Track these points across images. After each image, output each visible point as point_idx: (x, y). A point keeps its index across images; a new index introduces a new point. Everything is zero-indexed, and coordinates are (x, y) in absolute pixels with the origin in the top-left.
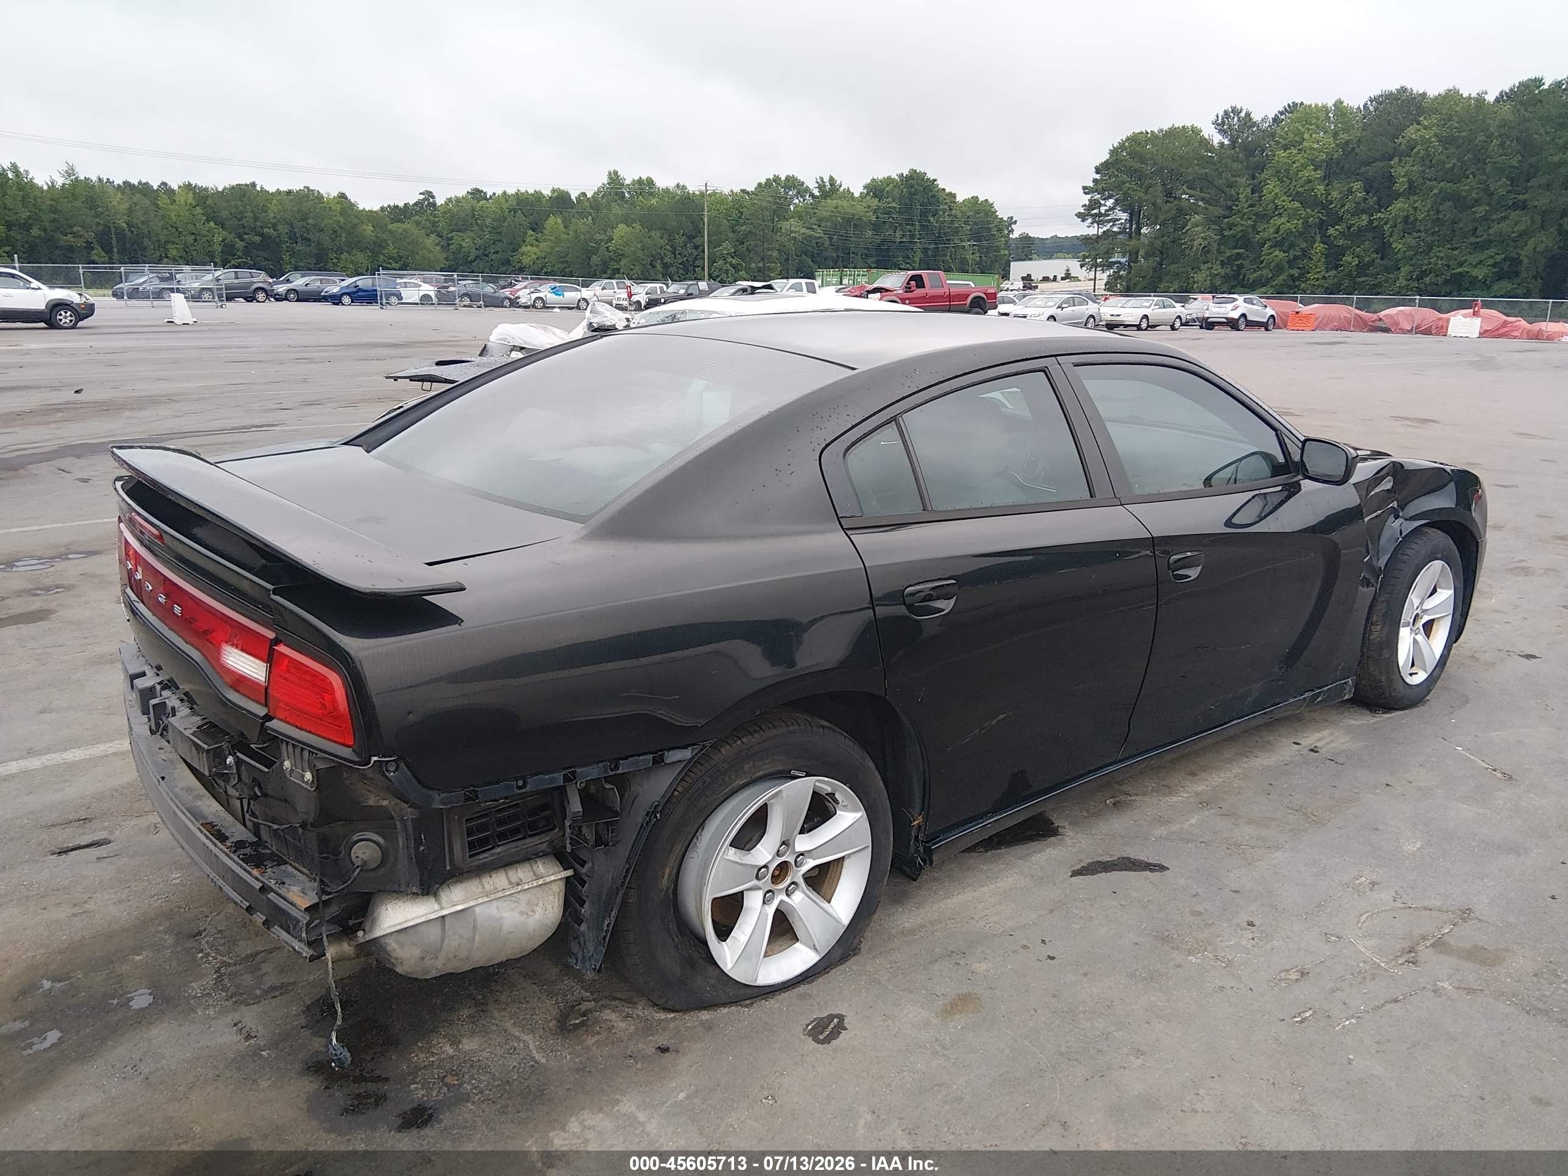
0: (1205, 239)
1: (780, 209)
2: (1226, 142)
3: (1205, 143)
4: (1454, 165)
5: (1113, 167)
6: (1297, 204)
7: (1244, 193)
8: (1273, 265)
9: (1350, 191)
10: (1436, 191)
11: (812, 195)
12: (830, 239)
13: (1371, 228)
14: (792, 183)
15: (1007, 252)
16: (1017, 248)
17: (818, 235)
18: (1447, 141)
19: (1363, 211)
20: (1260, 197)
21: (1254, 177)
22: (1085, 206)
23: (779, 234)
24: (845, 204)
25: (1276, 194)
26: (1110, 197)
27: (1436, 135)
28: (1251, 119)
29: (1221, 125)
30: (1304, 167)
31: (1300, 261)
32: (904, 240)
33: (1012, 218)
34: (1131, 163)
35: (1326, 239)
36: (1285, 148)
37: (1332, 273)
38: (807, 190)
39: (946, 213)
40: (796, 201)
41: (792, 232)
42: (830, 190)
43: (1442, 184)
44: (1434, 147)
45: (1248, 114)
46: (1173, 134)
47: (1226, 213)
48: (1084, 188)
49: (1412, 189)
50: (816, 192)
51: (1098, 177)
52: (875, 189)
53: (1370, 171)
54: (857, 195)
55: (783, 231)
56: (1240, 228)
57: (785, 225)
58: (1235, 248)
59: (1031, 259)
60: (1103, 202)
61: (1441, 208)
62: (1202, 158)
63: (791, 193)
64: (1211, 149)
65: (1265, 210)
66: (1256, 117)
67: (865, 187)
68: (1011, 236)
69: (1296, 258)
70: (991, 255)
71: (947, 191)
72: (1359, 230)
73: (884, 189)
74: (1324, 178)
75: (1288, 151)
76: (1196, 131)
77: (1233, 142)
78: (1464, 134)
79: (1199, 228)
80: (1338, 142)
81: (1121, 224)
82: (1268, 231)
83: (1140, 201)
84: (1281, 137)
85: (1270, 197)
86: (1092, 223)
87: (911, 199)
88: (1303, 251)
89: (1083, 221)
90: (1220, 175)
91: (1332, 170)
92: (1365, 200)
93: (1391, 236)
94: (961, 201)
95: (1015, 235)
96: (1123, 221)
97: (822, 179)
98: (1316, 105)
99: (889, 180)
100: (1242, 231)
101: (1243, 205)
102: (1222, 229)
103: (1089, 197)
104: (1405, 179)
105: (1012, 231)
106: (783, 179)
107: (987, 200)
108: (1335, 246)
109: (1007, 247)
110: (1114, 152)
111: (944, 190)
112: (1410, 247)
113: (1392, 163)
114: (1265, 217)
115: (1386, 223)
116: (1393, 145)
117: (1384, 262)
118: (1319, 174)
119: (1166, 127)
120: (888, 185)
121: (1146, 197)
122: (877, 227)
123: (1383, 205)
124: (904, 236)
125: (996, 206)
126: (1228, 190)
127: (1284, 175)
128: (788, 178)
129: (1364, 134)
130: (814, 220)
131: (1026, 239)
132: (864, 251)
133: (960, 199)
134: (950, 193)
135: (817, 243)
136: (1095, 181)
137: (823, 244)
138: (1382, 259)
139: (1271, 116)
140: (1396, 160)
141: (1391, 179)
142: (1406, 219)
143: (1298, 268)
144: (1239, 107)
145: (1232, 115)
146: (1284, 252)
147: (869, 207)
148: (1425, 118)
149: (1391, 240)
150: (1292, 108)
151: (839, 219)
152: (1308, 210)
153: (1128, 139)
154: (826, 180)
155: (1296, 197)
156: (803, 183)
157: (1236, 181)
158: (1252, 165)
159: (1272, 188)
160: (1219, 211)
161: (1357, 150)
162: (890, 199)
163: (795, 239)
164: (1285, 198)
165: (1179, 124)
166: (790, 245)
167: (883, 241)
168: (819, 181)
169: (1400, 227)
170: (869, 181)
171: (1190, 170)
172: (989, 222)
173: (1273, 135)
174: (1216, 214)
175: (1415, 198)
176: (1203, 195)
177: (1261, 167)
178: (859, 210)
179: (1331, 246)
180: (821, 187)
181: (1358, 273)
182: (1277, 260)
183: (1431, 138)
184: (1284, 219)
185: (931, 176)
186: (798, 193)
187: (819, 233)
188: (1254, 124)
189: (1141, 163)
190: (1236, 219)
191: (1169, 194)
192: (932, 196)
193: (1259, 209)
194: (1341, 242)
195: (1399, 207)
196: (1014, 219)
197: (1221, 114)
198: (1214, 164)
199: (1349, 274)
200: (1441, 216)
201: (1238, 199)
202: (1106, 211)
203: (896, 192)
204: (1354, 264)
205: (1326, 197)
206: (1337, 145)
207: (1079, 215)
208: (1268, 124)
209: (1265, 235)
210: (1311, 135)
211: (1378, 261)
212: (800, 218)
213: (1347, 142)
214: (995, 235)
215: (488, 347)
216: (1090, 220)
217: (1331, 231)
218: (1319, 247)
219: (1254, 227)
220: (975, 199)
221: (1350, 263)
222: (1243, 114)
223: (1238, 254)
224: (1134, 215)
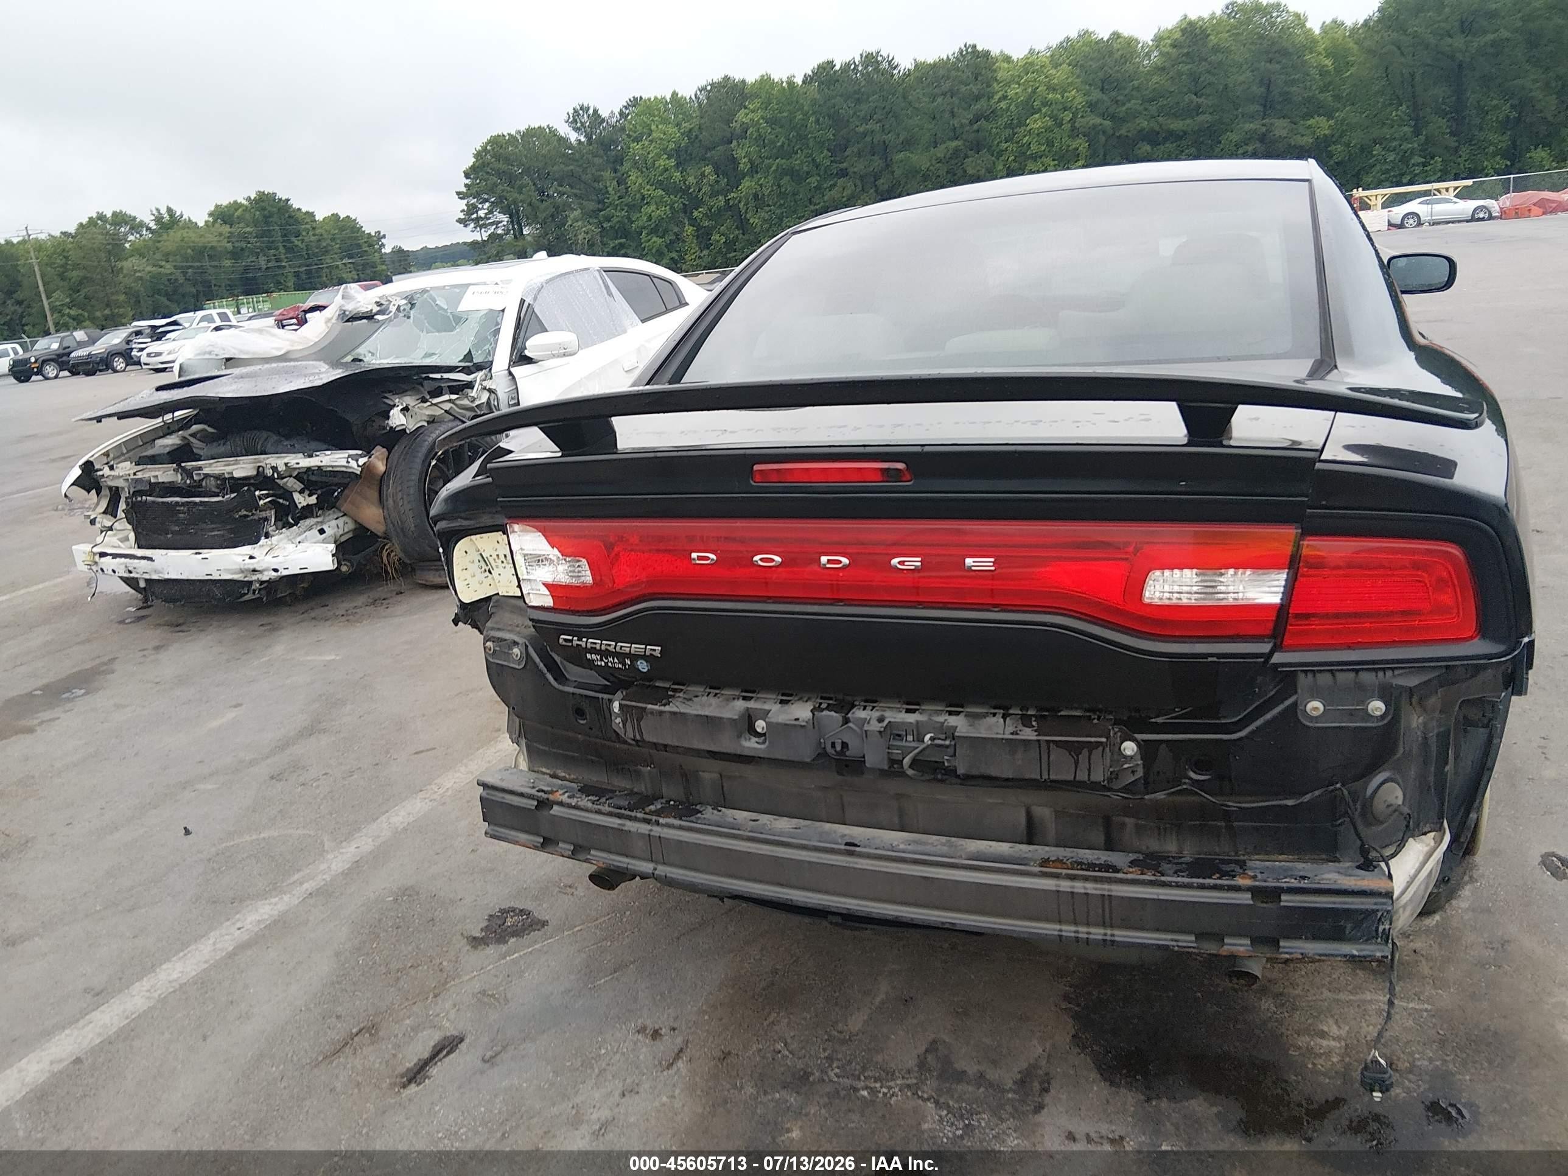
0: (587, 233)
1: (114, 248)
2: (583, 139)
3: (563, 141)
4: (783, 143)
5: (482, 171)
6: (661, 192)
7: (612, 185)
8: (654, 251)
9: (703, 175)
10: (774, 168)
11: (149, 229)
12: (185, 273)
13: (728, 207)
14: (120, 219)
15: (384, 267)
16: (393, 262)
17: (169, 272)
18: (772, 122)
19: (718, 193)
20: (627, 189)
21: (616, 171)
22: (463, 211)
23: (121, 276)
24: (191, 234)
25: (641, 184)
26: (486, 200)
27: (762, 117)
28: (599, 116)
29: (575, 120)
30: (659, 156)
31: (676, 245)
32: (270, 265)
33: (379, 232)
34: (497, 165)
35: (693, 222)
36: (637, 140)
37: (706, 252)
38: (142, 224)
39: (311, 233)
40: (131, 238)
41: (136, 271)
42: (169, 222)
43: (777, 161)
44: (763, 128)
45: (595, 111)
46: (531, 134)
47: (600, 206)
48: (458, 193)
49: (754, 169)
50: (153, 225)
51: (468, 181)
52: (223, 216)
53: (717, 153)
54: (201, 224)
55: (125, 271)
56: (615, 220)
57: (127, 265)
58: (616, 238)
59: (411, 272)
60: (480, 206)
61: (782, 182)
62: (565, 155)
63: (123, 229)
64: (570, 146)
65: (634, 200)
66: (604, 113)
67: (210, 215)
68: (383, 251)
69: (672, 242)
70: (368, 272)
71: (304, 210)
72: (719, 209)
73: (233, 215)
74: (678, 165)
75: (640, 144)
76: (553, 132)
77: (589, 137)
78: (785, 114)
79: (580, 223)
80: (682, 131)
81: (504, 226)
82: (640, 220)
83: (515, 202)
84: (630, 130)
85: (635, 188)
86: (475, 228)
87: (267, 223)
88: (676, 235)
89: (466, 226)
90: (585, 170)
91: (682, 157)
92: (717, 182)
93: (746, 212)
94: (321, 220)
95: (387, 250)
96: (505, 223)
97: (158, 210)
98: (656, 98)
99: (236, 205)
100: (619, 221)
101: (613, 196)
102: (600, 223)
103: (465, 201)
104: (746, 160)
105: (383, 245)
106: (109, 215)
107: (348, 217)
108: (702, 227)
109: (383, 262)
110: (478, 155)
111: (299, 209)
112: (765, 221)
113: (732, 145)
114: (633, 207)
115: (740, 202)
116: (729, 130)
117: (746, 237)
118: (672, 162)
119: (523, 128)
120: (236, 210)
121: (522, 197)
122: (235, 255)
123: (735, 185)
124: (269, 261)
125: (361, 221)
126: (596, 185)
127: (645, 166)
128: (115, 214)
129: (703, 121)
130: (158, 256)
131: (399, 252)
132: (228, 283)
133: (319, 217)
134: (307, 213)
135: (169, 280)
136: (466, 185)
137: (176, 280)
138: (744, 235)
139: (617, 112)
140: (735, 143)
141: (734, 161)
142: (756, 196)
143: (677, 251)
144: (585, 105)
145: (581, 112)
146: (662, 238)
147: (221, 235)
148: (749, 103)
149: (748, 216)
150: (635, 102)
151: (189, 251)
152: (672, 197)
153: (489, 142)
154: (163, 211)
155: (659, 185)
156: (135, 218)
157: (602, 176)
158: (612, 159)
159: (634, 178)
160: (592, 206)
161: (701, 137)
162: (242, 225)
163: (141, 278)
164: (648, 187)
165: (535, 124)
166: (138, 286)
167: (246, 270)
168: (155, 212)
169: (752, 204)
170: (213, 209)
171: (556, 168)
172: (356, 238)
173: (623, 129)
174: (591, 208)
175: (759, 176)
176: (574, 191)
177: (619, 160)
178: (211, 239)
179: (699, 228)
180: (159, 220)
181: (727, 250)
182: (657, 245)
183: (758, 120)
184: (653, 207)
185: (282, 195)
186: (132, 228)
187: (168, 268)
188: (603, 120)
189: (508, 165)
190: (610, 211)
191: (542, 192)
192: (290, 217)
193: (628, 200)
194: (707, 224)
195: (747, 185)
196: (382, 234)
197: (571, 111)
198: (577, 161)
199: (720, 251)
200: (783, 190)
201: (607, 192)
202: (486, 214)
203: (247, 216)
204: (722, 241)
205: (684, 183)
206: (682, 134)
207: (460, 221)
208: (615, 120)
209: (640, 223)
210: (657, 126)
211: (741, 236)
212: (142, 255)
213: (691, 130)
214: (366, 251)
215: (185, 367)
216: (472, 225)
217: (696, 214)
218: (689, 230)
219: (629, 218)
220: (335, 216)
221: (718, 241)
222: (591, 112)
223: (620, 244)
224: (515, 218)
